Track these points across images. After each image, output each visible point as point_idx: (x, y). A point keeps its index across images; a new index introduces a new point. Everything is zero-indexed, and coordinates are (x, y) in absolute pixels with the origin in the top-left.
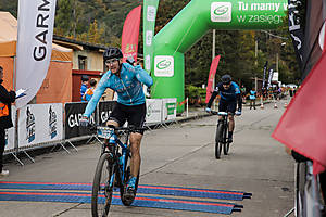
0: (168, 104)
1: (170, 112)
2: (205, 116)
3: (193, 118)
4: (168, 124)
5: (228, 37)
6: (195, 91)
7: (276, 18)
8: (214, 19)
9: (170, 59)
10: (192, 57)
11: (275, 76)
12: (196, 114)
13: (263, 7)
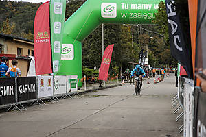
0: (71, 80)
1: (73, 86)
2: (99, 89)
3: (90, 91)
4: (71, 95)
5: (113, 31)
6: (90, 72)
7: (149, 15)
8: (104, 15)
9: (71, 46)
10: (85, 47)
11: (146, 61)
12: (91, 88)
13: (140, 7)
